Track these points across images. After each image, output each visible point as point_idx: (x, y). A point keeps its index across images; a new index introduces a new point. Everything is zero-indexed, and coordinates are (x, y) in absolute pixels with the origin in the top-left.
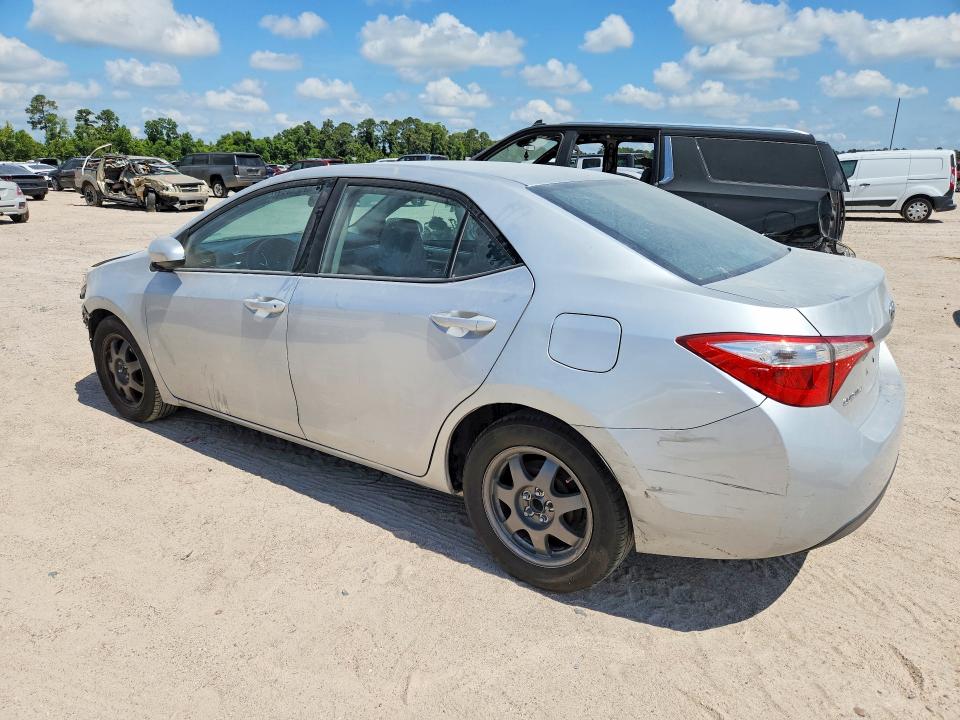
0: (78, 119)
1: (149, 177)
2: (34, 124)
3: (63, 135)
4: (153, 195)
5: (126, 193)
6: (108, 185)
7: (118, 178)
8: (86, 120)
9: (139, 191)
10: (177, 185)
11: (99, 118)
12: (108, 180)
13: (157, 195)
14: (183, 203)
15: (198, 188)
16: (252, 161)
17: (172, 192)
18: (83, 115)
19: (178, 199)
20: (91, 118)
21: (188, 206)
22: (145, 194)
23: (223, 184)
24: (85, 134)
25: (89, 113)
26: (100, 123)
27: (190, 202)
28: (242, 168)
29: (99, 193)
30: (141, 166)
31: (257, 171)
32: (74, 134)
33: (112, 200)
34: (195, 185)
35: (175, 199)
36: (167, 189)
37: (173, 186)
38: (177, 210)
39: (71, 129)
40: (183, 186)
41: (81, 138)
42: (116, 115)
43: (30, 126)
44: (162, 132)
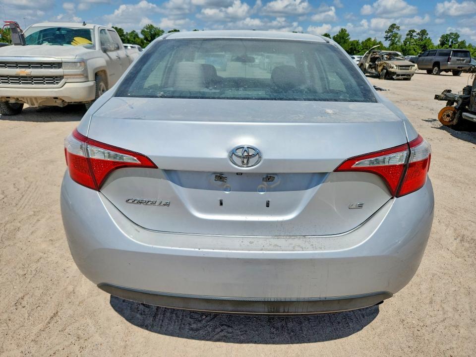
0: (408, 35)
1: (387, 62)
2: (386, 38)
3: (398, 43)
4: (385, 71)
5: (375, 70)
6: (370, 65)
7: (375, 62)
8: (411, 35)
9: (380, 69)
10: (398, 66)
11: (418, 34)
12: (370, 63)
13: (387, 71)
14: (398, 75)
15: (410, 68)
16: (463, 54)
17: (395, 69)
18: (411, 32)
19: (396, 73)
20: (414, 34)
21: (400, 77)
22: (382, 70)
23: (439, 68)
24: (408, 43)
25: (414, 31)
26: (418, 36)
27: (402, 75)
28: (454, 58)
29: (365, 69)
30: (386, 56)
31: (463, 60)
32: (403, 42)
33: (369, 73)
34: (409, 66)
35: (394, 73)
36: (393, 68)
37: (396, 66)
38: (393, 79)
39: (402, 41)
40: (401, 66)
41: (405, 45)
42: (427, 32)
43: (385, 39)
44: (449, 40)
